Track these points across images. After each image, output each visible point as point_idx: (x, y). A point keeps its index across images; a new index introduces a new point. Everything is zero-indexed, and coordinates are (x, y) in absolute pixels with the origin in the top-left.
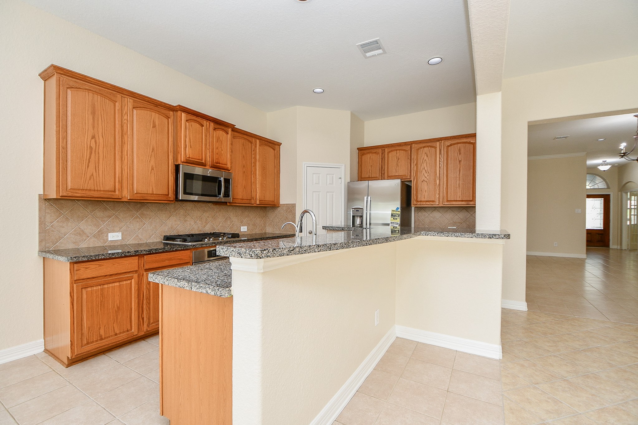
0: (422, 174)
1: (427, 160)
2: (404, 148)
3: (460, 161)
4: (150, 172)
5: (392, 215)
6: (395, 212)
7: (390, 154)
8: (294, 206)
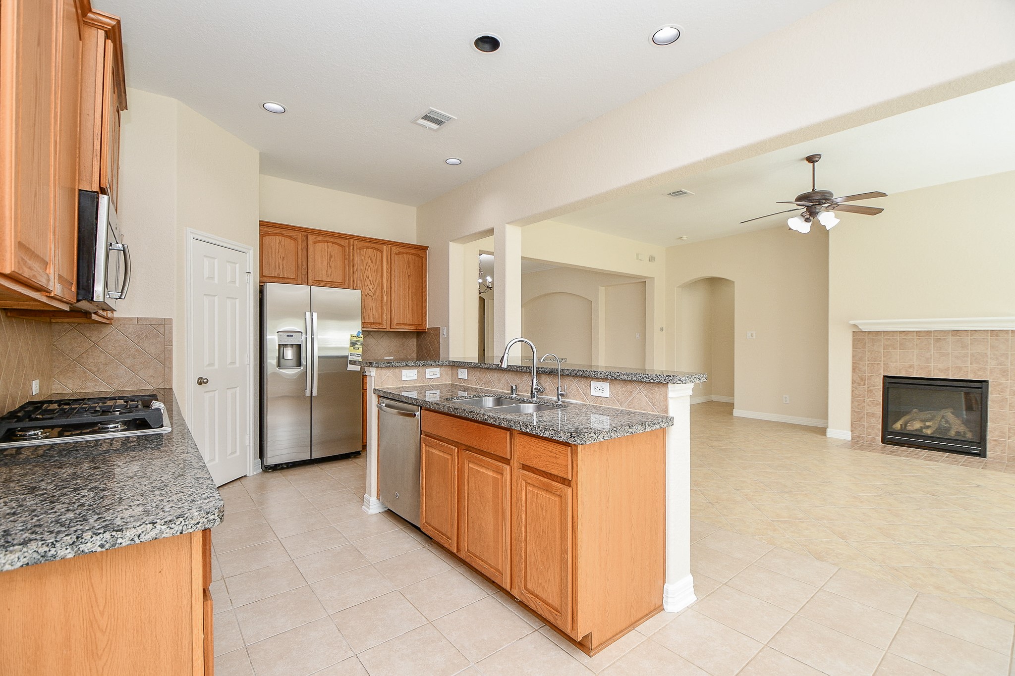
0: (366, 285)
1: (371, 266)
2: (339, 241)
5: (351, 341)
6: (355, 339)
7: (317, 246)
8: (166, 323)
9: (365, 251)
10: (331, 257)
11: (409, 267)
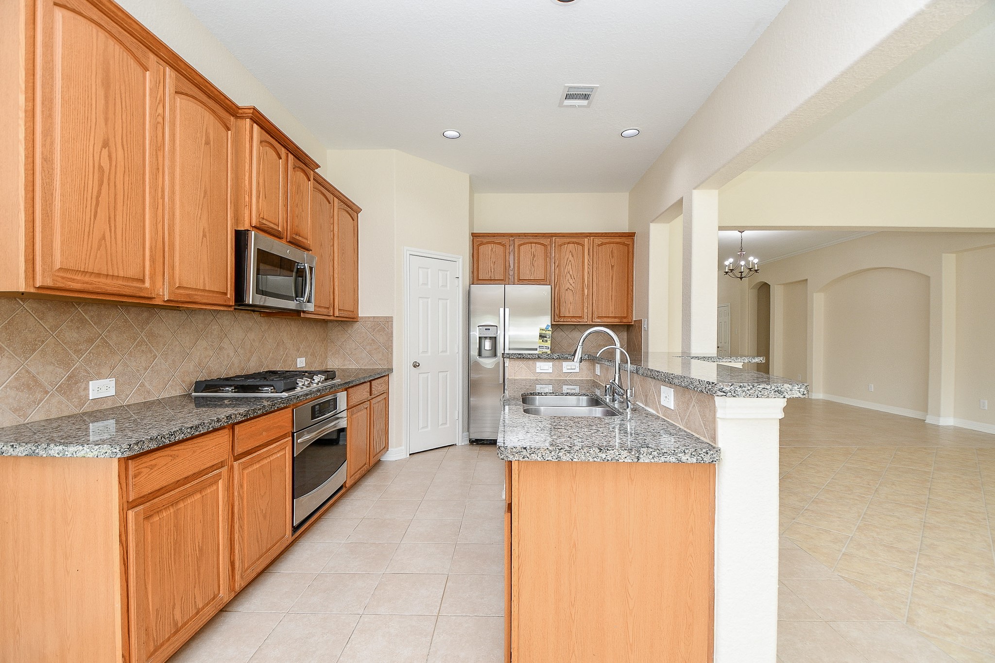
0: (567, 280)
1: (573, 261)
2: (542, 241)
3: (612, 267)
4: (200, 241)
5: (541, 336)
6: (544, 332)
7: (522, 248)
8: (389, 320)
9: (566, 247)
10: (534, 256)
11: (613, 257)
